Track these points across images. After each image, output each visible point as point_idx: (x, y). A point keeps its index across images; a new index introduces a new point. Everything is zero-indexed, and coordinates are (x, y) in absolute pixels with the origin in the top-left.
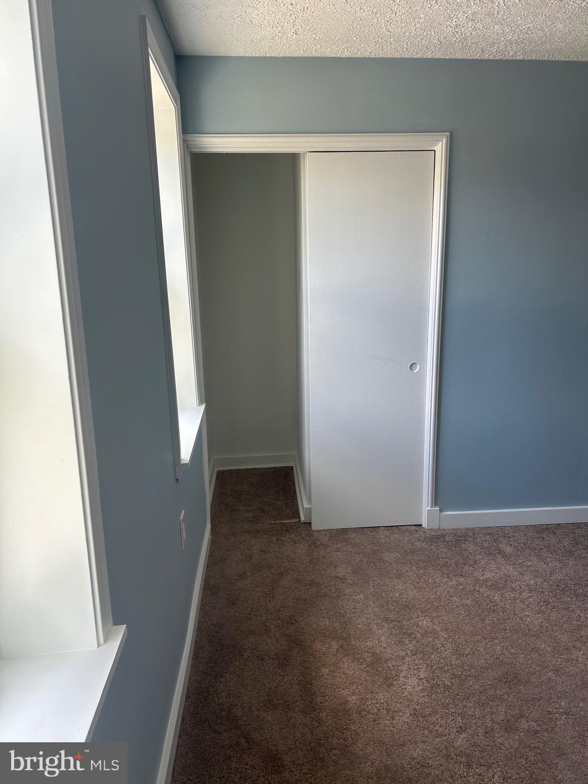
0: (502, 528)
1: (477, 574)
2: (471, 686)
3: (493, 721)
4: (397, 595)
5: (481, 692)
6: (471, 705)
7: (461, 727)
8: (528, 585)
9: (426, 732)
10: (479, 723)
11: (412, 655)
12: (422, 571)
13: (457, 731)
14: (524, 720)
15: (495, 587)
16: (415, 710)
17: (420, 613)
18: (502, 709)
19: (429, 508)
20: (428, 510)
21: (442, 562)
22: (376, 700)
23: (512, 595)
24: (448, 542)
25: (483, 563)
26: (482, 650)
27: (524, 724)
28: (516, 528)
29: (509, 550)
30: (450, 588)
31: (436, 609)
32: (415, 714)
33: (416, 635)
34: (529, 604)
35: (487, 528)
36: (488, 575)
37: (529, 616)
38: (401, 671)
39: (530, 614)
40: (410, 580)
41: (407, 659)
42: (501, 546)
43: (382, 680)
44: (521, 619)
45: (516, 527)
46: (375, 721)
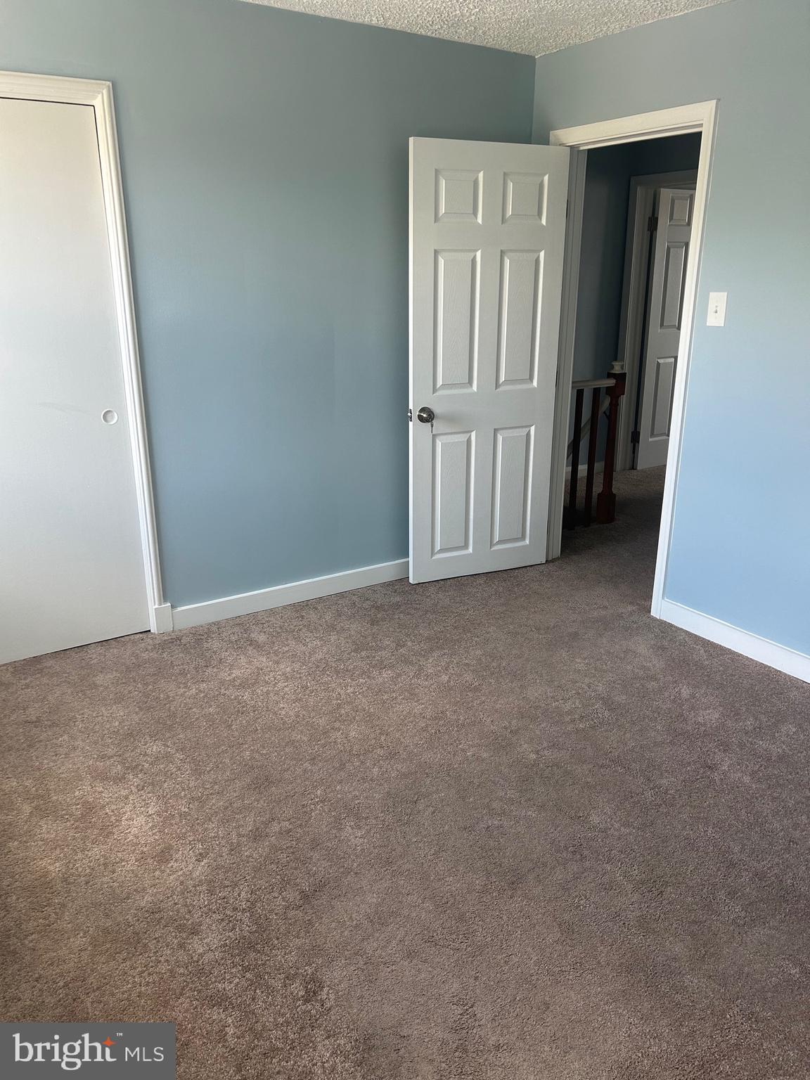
0: (255, 615)
1: (224, 675)
2: (214, 805)
3: (239, 835)
4: (117, 723)
5: (226, 808)
6: (214, 826)
7: (200, 854)
8: (284, 674)
9: (157, 873)
10: (223, 842)
11: (139, 790)
12: (150, 687)
13: (196, 860)
14: (275, 823)
15: (244, 685)
16: (143, 852)
17: (148, 738)
18: (250, 820)
19: (157, 606)
20: (156, 609)
21: (177, 670)
22: (90, 857)
23: (265, 690)
24: (185, 645)
25: (230, 660)
26: (227, 761)
27: (275, 827)
28: (272, 612)
29: (262, 638)
30: (188, 700)
31: (170, 728)
32: (142, 858)
33: (143, 766)
34: (285, 694)
35: (236, 618)
36: (236, 673)
37: (283, 708)
38: (124, 813)
39: (286, 705)
40: (134, 702)
41: (131, 798)
42: (252, 635)
43: (96, 832)
44: (275, 713)
45: (271, 610)
46: (87, 883)
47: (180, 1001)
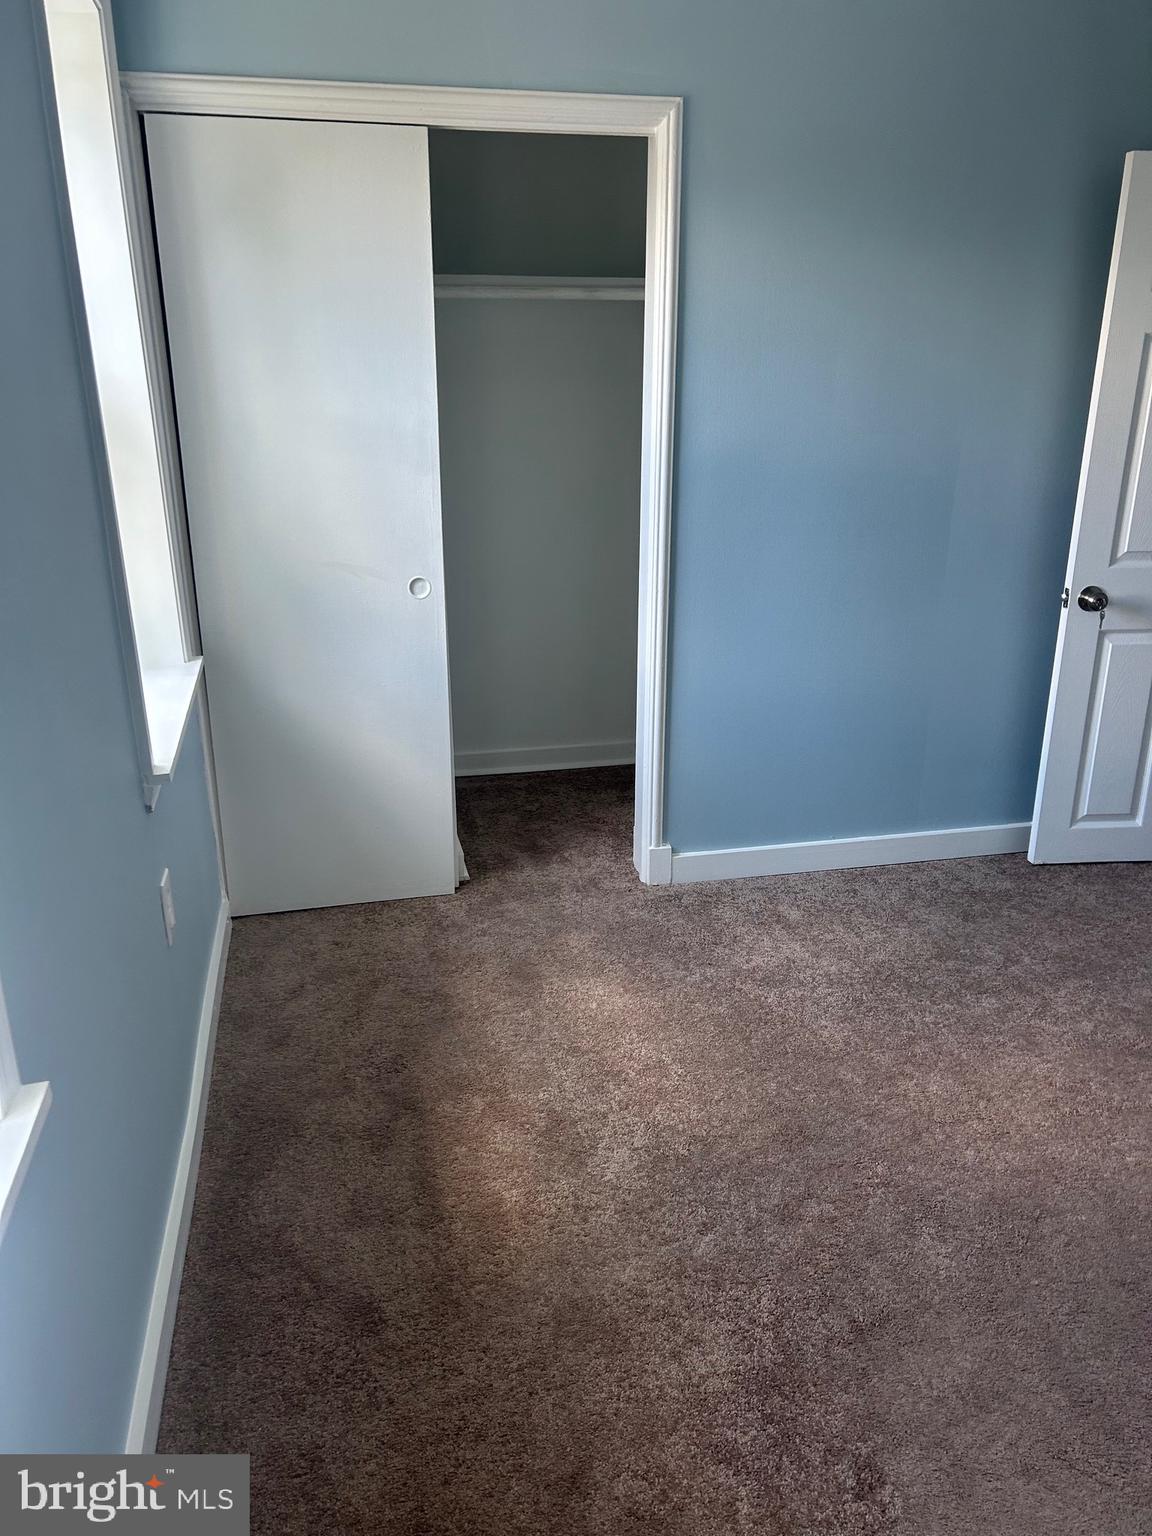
0: (784, 878)
1: (736, 960)
2: (723, 1153)
3: (760, 1209)
4: (594, 1005)
5: (741, 1163)
6: (723, 1185)
7: (705, 1224)
8: (827, 975)
9: (644, 1237)
10: (737, 1214)
11: (621, 1109)
12: (639, 960)
13: (698, 1232)
14: (813, 1203)
15: (767, 981)
16: (625, 1202)
17: (635, 1035)
18: (776, 1188)
19: (652, 848)
20: (652, 850)
21: (675, 942)
22: (556, 1192)
23: (799, 994)
24: (686, 907)
25: (748, 939)
26: (744, 1091)
27: (813, 1209)
28: (809, 877)
29: (794, 915)
30: (689, 988)
31: (666, 1025)
32: (624, 1211)
33: (628, 1074)
34: (828, 1007)
35: (757, 878)
36: (757, 960)
37: (826, 1027)
38: (601, 1138)
39: (830, 1023)
40: (617, 977)
41: (611, 1117)
42: (781, 908)
43: (564, 1156)
44: (813, 1032)
45: (808, 874)
46: (552, 1228)
47: (672, 1439)
